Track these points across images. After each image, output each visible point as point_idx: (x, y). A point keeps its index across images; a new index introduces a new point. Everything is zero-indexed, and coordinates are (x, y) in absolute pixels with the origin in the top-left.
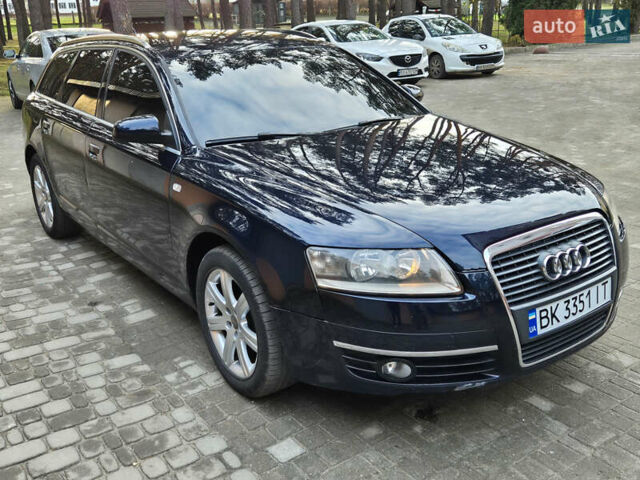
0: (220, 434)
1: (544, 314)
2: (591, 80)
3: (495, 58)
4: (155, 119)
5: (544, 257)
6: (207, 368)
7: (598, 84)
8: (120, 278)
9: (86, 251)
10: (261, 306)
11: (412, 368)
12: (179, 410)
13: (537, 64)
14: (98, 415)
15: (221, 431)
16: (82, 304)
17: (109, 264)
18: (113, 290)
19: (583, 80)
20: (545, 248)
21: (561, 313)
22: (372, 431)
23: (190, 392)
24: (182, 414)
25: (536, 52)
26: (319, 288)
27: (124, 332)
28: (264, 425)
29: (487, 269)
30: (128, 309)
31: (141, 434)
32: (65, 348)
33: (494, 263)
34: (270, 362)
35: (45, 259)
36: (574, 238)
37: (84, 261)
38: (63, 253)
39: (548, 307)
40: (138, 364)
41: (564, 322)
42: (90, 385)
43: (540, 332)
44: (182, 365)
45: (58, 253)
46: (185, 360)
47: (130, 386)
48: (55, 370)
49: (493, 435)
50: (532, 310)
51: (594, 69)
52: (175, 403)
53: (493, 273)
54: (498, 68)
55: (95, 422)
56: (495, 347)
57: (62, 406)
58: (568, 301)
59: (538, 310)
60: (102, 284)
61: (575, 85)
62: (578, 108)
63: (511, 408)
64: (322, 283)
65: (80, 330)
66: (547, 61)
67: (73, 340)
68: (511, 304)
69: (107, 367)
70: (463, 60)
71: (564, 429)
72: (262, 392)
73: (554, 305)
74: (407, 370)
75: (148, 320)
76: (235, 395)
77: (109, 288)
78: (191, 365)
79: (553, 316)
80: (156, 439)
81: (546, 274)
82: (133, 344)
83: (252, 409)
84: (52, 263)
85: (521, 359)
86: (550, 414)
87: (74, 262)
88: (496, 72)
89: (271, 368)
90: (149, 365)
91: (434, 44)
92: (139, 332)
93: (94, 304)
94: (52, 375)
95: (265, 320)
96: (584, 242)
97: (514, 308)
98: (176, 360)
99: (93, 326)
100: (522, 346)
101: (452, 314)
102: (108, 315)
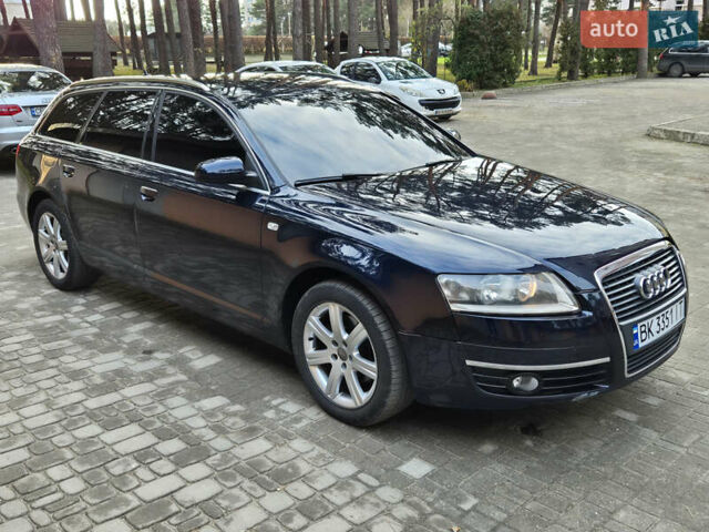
0: (346, 459)
1: (643, 329)
2: (549, 126)
3: (453, 103)
4: (239, 160)
5: (640, 278)
6: (302, 404)
7: (558, 129)
8: (161, 326)
9: (110, 302)
10: (384, 334)
11: (539, 381)
12: (295, 441)
13: (491, 110)
14: (218, 451)
15: (346, 457)
16: (136, 353)
17: (142, 314)
18: (160, 338)
19: (541, 126)
20: (638, 271)
21: (654, 328)
22: (488, 448)
23: (298, 426)
24: (299, 445)
25: (485, 98)
26: (452, 311)
27: (197, 376)
28: (384, 449)
29: (598, 289)
30: (189, 355)
31: (271, 464)
32: (146, 394)
33: (604, 284)
34: (393, 388)
35: (67, 312)
36: (657, 262)
37: (112, 311)
38: (83, 305)
39: (645, 323)
40: (229, 405)
41: (657, 336)
42: (192, 425)
43: (641, 345)
44: (274, 403)
45: (77, 305)
46: (275, 398)
47: (233, 424)
48: (148, 414)
49: (597, 444)
50: (635, 325)
51: (548, 116)
52: (287, 437)
53: (604, 292)
54: (456, 114)
55: (218, 456)
56: (607, 359)
57: (174, 446)
58: (659, 318)
59: (639, 325)
60: (145, 332)
61: (535, 131)
62: (548, 153)
63: (602, 421)
64: (455, 307)
65: (150, 377)
66: (499, 107)
67: (147, 387)
68: (620, 320)
69: (199, 409)
70: (422, 105)
71: (655, 435)
72: (379, 418)
73: (649, 321)
74: (534, 383)
75: (216, 365)
76: (343, 425)
77: (157, 337)
78: (283, 403)
79: (649, 330)
80: (288, 467)
81: (642, 293)
82: (213, 388)
83: (364, 437)
84: (77, 314)
85: (626, 370)
86: (638, 423)
87: (102, 313)
88: (452, 117)
89: (393, 393)
90: (241, 404)
91: (390, 87)
92: (212, 376)
93: (149, 352)
94: (146, 419)
95: (388, 346)
96: (664, 265)
97: (623, 323)
98: (266, 399)
99: (160, 373)
100: (628, 358)
101: (554, 330)
102: (171, 362)
